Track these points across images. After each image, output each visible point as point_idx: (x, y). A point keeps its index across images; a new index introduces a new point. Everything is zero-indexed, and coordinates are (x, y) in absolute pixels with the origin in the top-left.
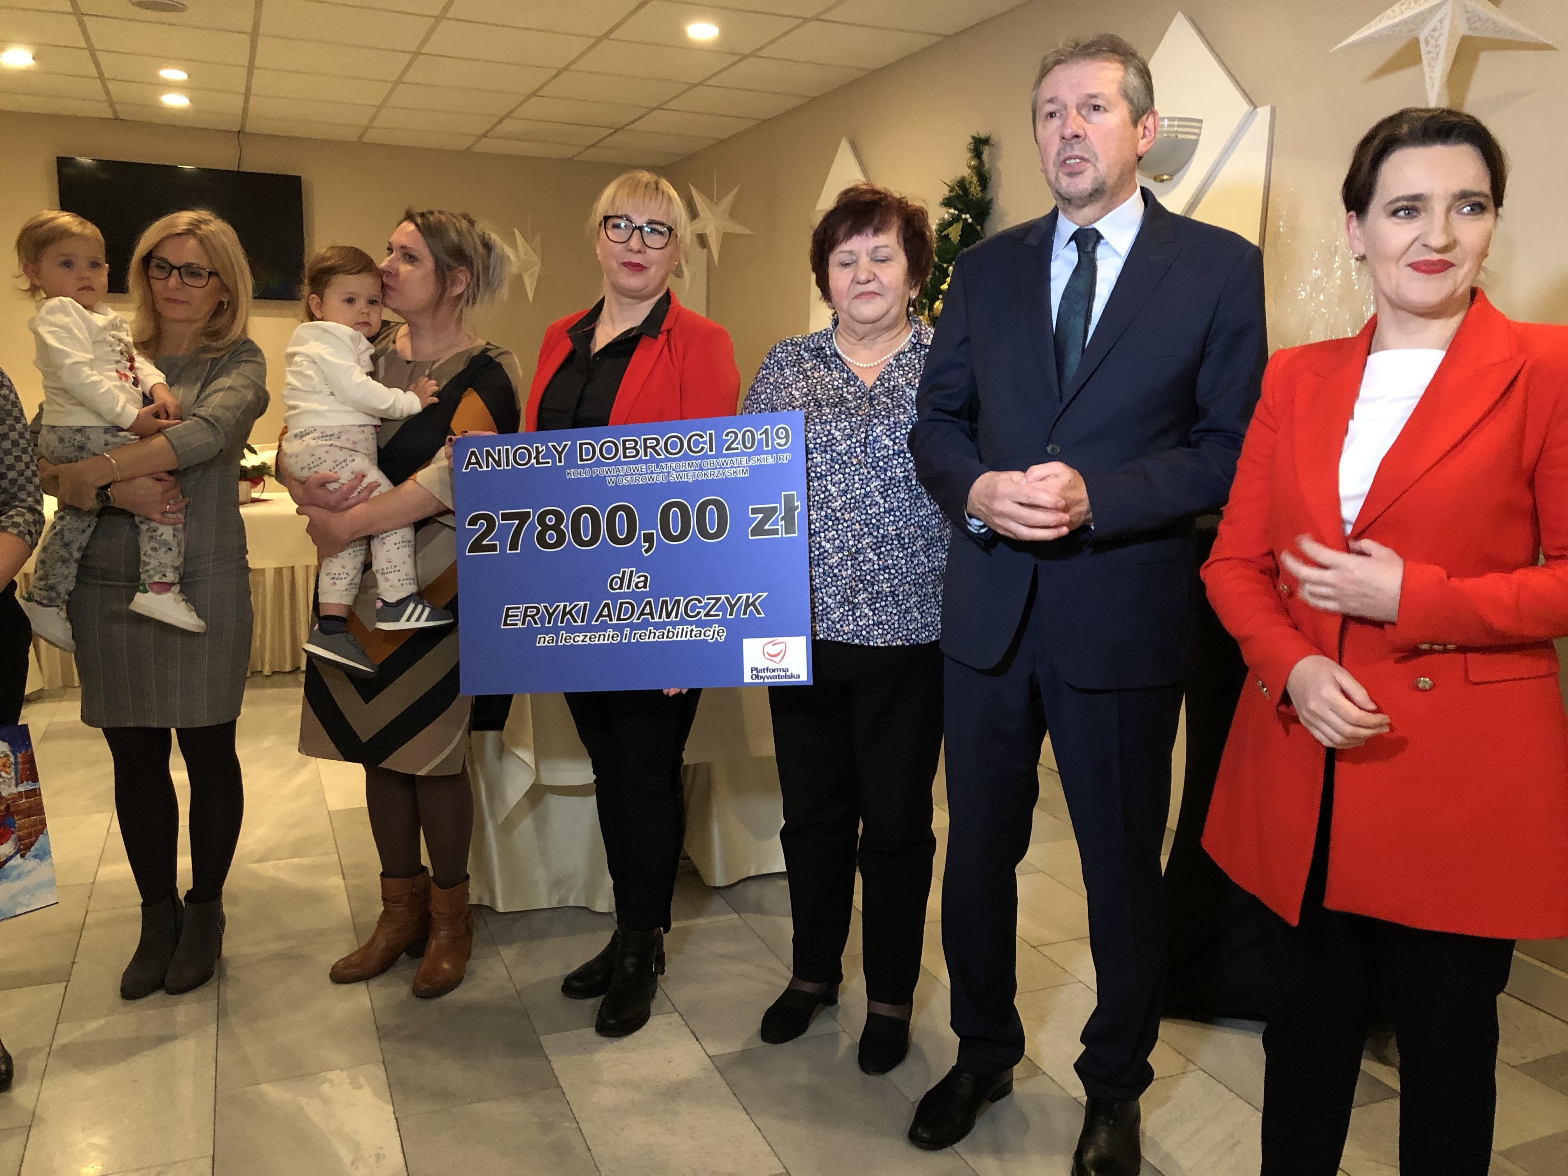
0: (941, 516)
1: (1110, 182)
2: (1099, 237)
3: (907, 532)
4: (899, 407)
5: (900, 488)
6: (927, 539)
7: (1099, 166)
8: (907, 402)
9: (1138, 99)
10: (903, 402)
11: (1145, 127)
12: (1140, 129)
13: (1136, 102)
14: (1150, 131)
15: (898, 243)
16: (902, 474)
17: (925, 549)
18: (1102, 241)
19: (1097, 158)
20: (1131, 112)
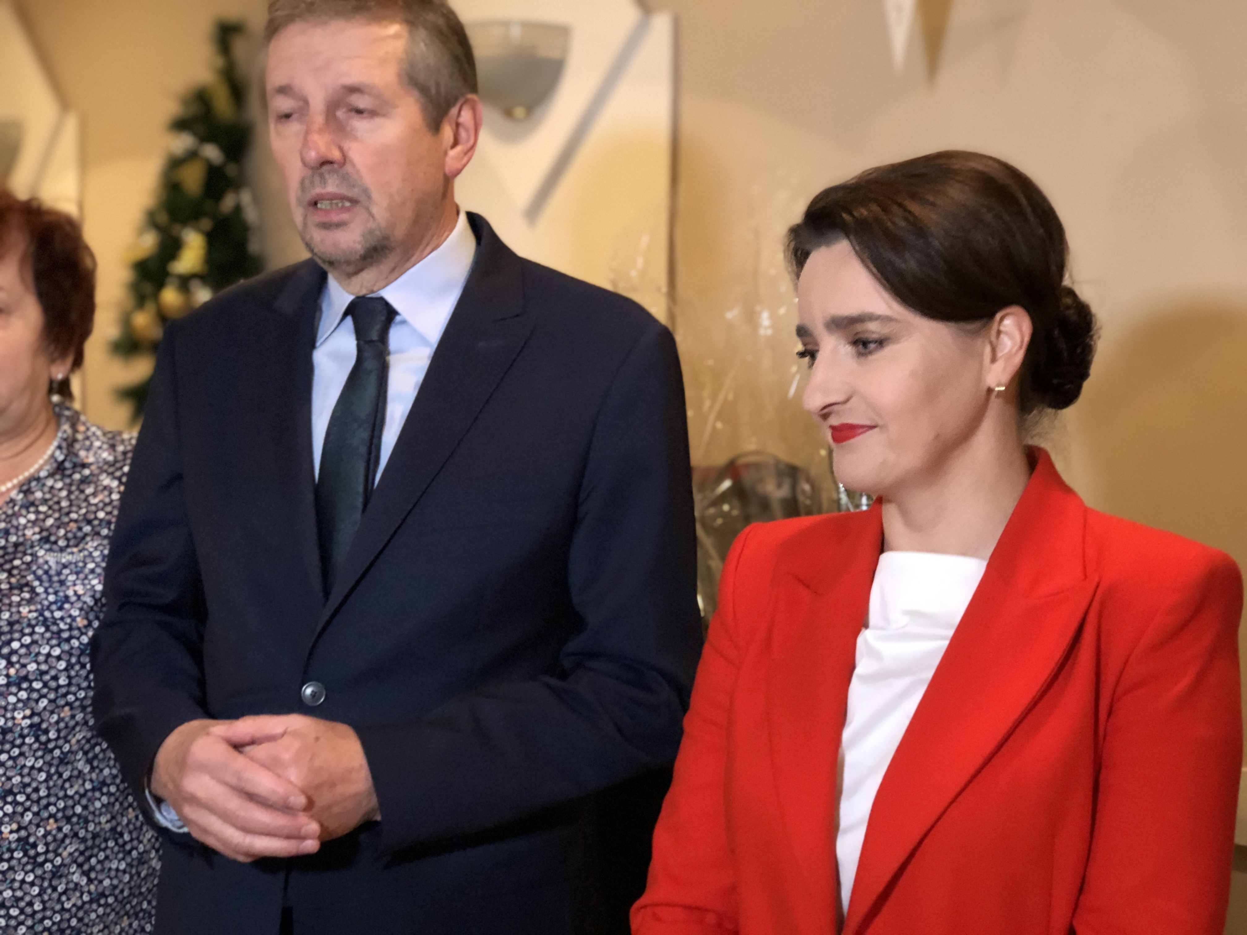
0: (113, 789)
1: (400, 232)
2: (391, 313)
3: (41, 832)
4: (21, 588)
5: (25, 748)
6: (84, 840)
7: (375, 210)
8: (39, 578)
9: (438, 85)
10: (30, 578)
11: (458, 125)
12: (447, 132)
13: (433, 91)
14: (467, 130)
15: (23, 280)
16: (28, 722)
17: (81, 859)
18: (398, 318)
19: (369, 197)
20: (424, 109)
